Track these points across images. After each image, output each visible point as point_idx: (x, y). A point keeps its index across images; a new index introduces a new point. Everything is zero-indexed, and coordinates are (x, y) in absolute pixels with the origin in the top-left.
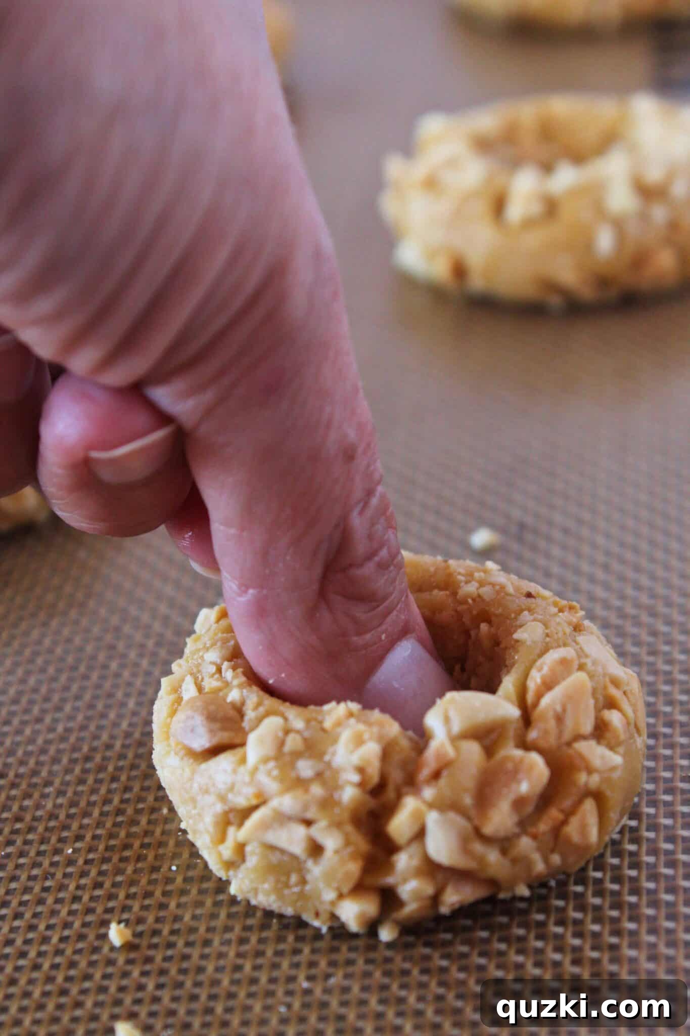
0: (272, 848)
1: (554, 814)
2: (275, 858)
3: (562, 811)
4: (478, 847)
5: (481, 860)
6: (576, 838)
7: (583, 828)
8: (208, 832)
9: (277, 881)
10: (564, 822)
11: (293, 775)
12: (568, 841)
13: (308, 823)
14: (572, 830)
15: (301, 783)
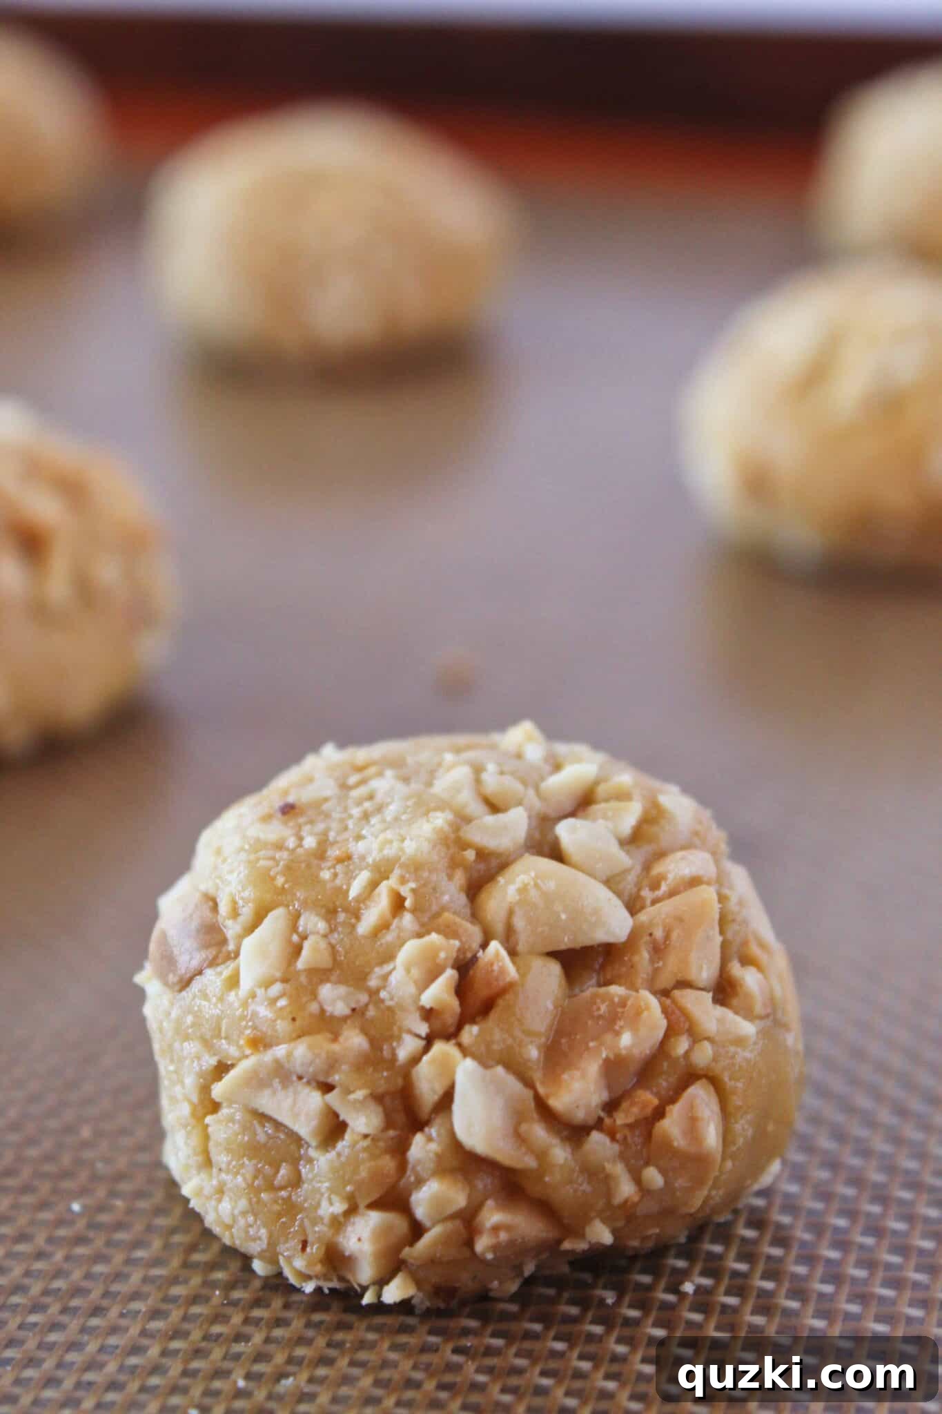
0: (263, 1117)
1: (648, 1098)
2: (263, 1133)
3: (657, 1095)
4: (539, 1132)
5: (542, 1155)
6: (679, 1140)
7: (693, 1125)
8: (190, 1101)
9: (258, 1173)
10: (659, 1113)
11: (314, 1007)
12: (667, 1146)
13: (327, 1088)
14: (672, 1126)
15: (327, 1024)
